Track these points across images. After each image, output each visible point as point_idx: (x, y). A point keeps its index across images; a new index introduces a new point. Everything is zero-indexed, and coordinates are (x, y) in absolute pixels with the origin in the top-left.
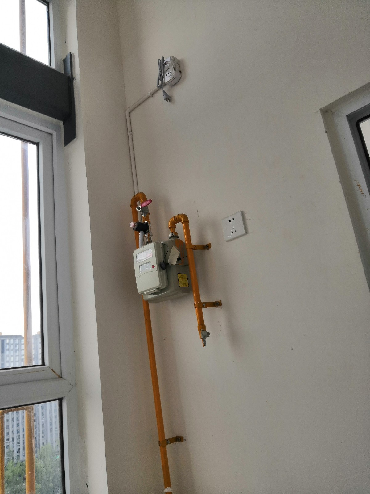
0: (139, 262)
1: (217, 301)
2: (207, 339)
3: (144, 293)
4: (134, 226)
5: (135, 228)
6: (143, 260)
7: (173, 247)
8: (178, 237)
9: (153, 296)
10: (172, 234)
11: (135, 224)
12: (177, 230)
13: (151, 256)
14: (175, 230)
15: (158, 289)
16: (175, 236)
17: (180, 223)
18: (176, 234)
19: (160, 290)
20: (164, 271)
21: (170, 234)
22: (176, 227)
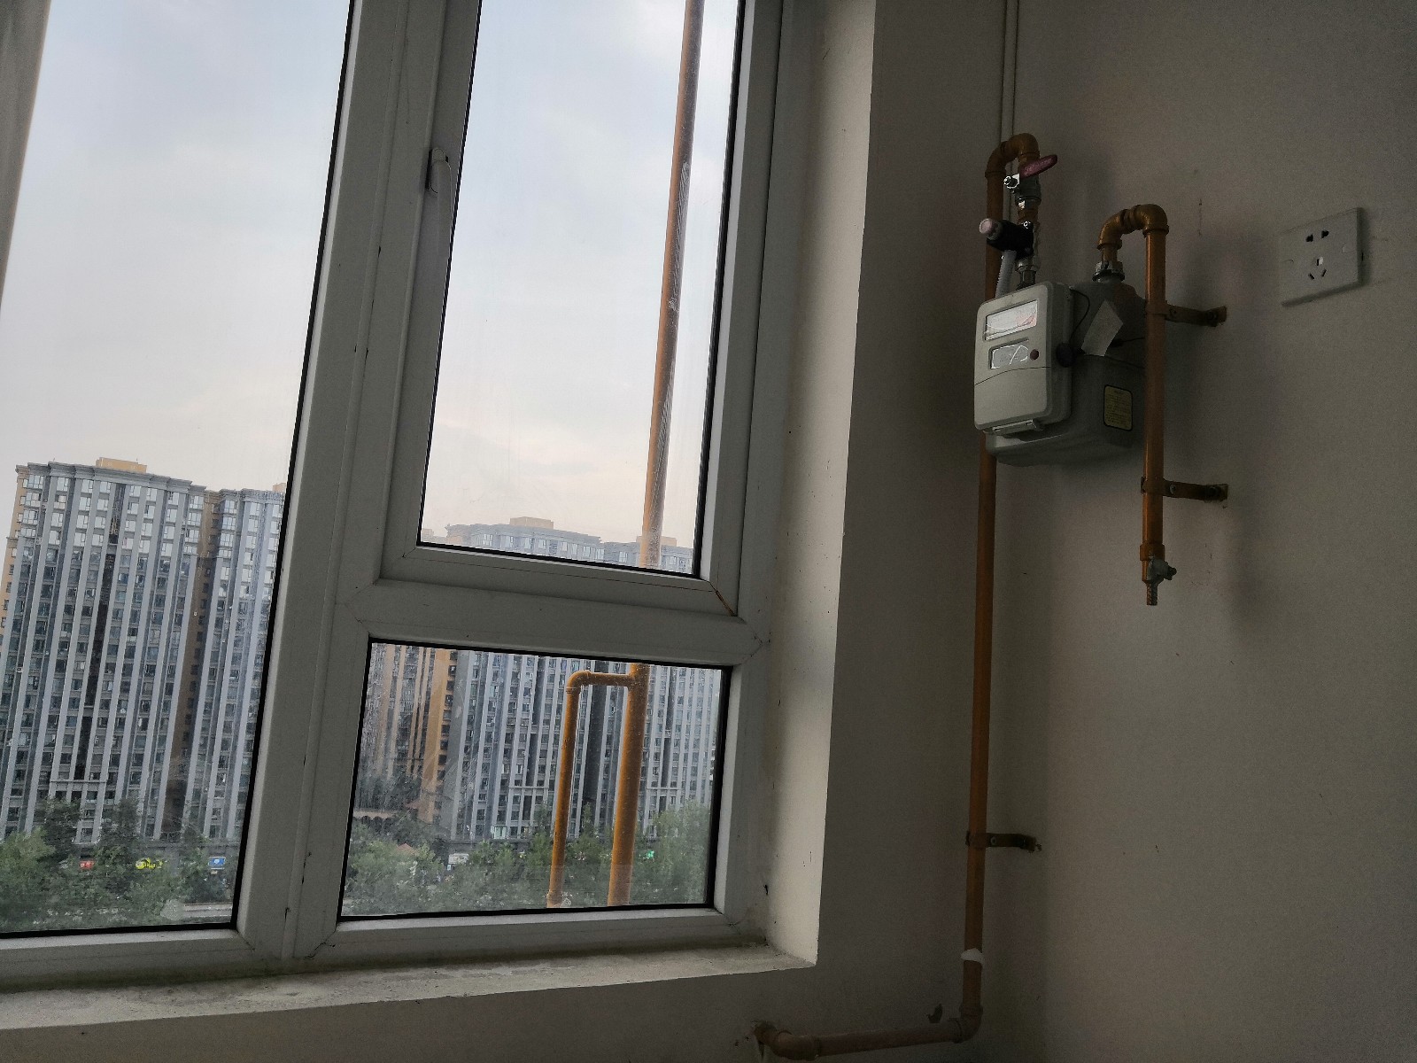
0: (993, 337)
1: (1214, 486)
2: (1164, 587)
3: (994, 428)
4: (992, 231)
5: (991, 238)
6: (1005, 334)
7: (1106, 303)
8: (1122, 277)
9: (1016, 442)
10: (1107, 266)
11: (994, 226)
12: (1122, 255)
13: (1034, 324)
14: (1116, 253)
15: (1037, 421)
16: (1114, 273)
17: (1138, 234)
18: (1119, 265)
19: (1043, 427)
20: (1065, 372)
21: (1101, 263)
22: (1119, 247)
